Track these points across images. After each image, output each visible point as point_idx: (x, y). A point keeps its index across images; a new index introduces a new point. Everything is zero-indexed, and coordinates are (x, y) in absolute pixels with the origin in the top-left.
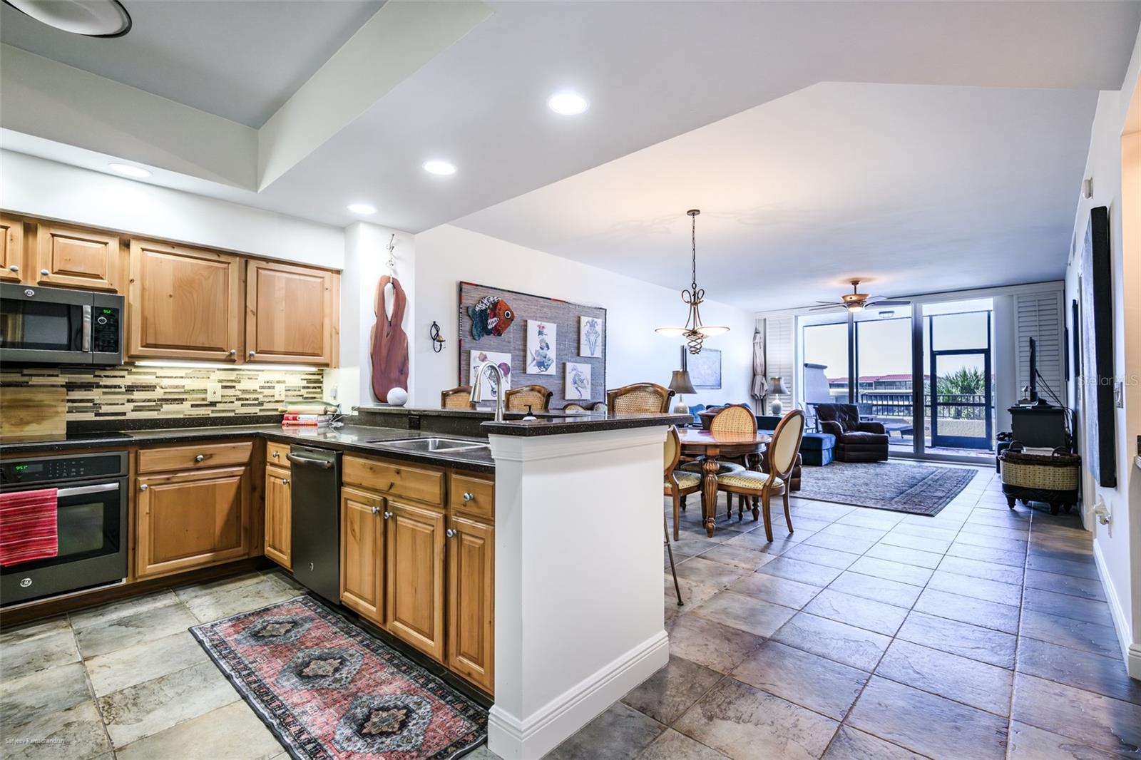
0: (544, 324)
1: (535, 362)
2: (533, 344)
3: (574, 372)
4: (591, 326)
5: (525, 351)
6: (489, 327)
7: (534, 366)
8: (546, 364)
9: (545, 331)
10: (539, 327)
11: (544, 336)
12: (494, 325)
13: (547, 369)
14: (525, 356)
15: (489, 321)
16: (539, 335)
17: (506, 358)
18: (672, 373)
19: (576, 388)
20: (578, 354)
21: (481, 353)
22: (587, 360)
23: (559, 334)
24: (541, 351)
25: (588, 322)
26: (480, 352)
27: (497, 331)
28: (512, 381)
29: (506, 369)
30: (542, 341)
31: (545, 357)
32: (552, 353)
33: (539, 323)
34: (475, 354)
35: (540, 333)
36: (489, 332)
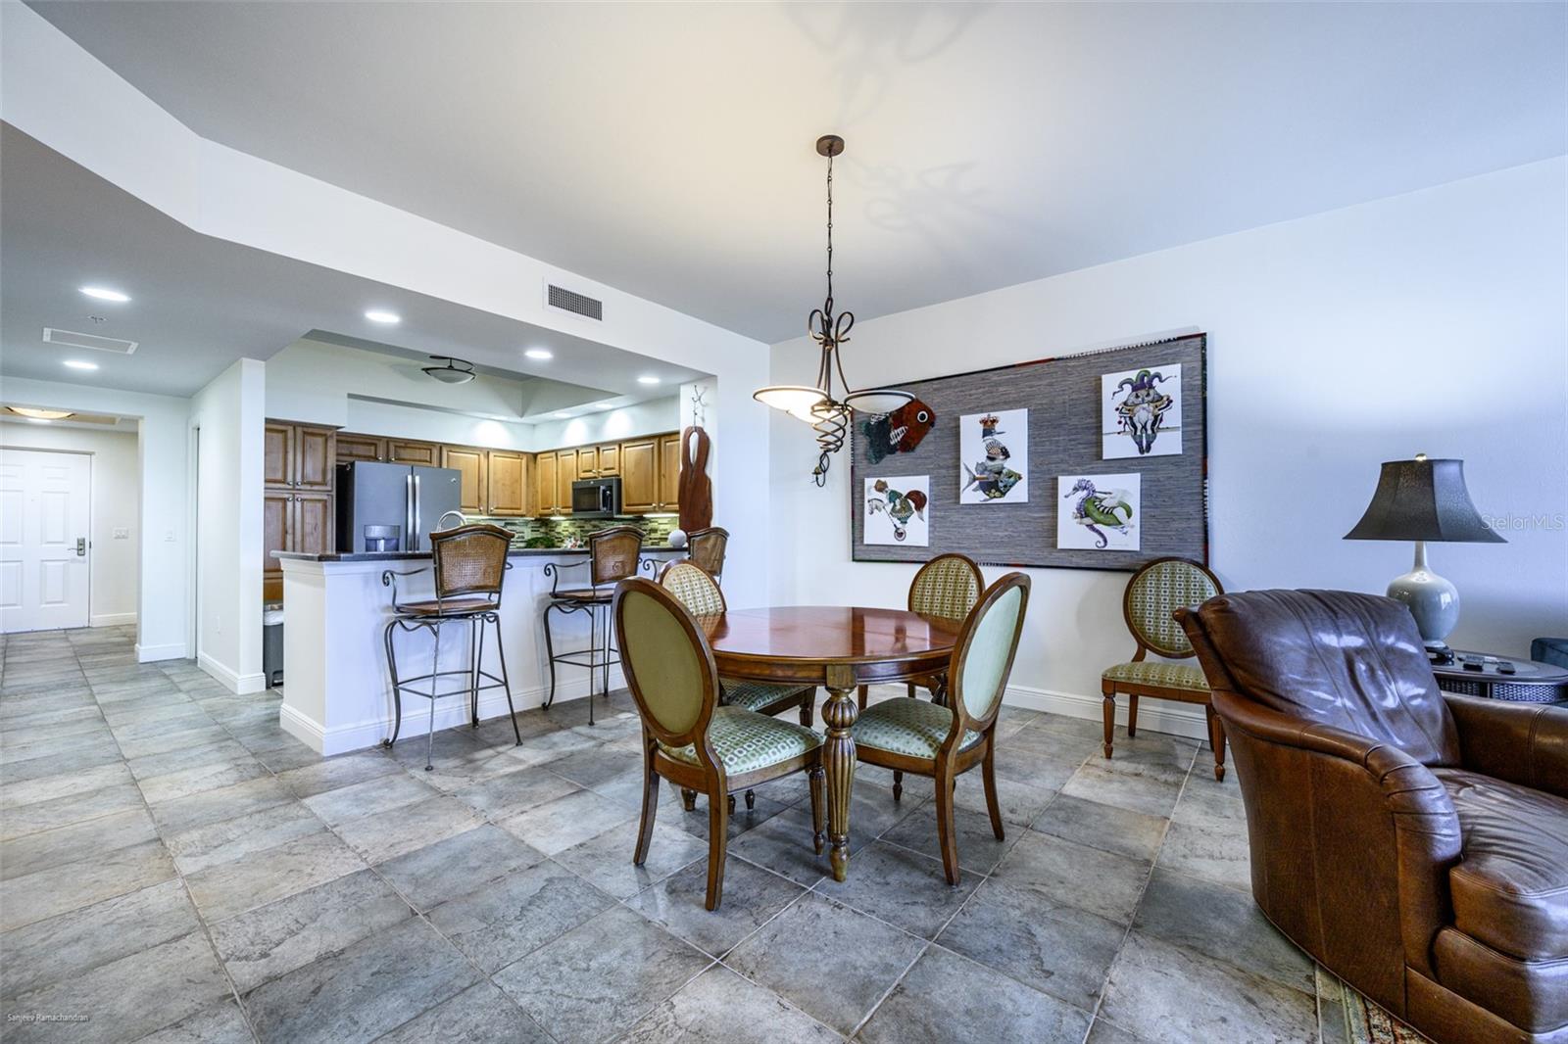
0: (993, 415)
1: (977, 482)
2: (973, 452)
3: (1083, 494)
4: (1135, 389)
5: (958, 467)
6: (892, 443)
7: (974, 490)
8: (1001, 484)
9: (998, 427)
10: (984, 422)
11: (996, 437)
12: (899, 439)
13: (1003, 494)
14: (958, 476)
15: (892, 434)
16: (984, 436)
17: (921, 483)
18: (1380, 467)
19: (1090, 527)
20: (1099, 455)
21: (879, 481)
22: (1122, 466)
23: (1034, 425)
24: (990, 463)
25: (1128, 381)
26: (877, 479)
27: (907, 445)
28: (930, 517)
29: (918, 499)
30: (989, 448)
31: (999, 473)
32: (1018, 462)
33: (984, 416)
34: (870, 482)
35: (987, 432)
36: (892, 450)
